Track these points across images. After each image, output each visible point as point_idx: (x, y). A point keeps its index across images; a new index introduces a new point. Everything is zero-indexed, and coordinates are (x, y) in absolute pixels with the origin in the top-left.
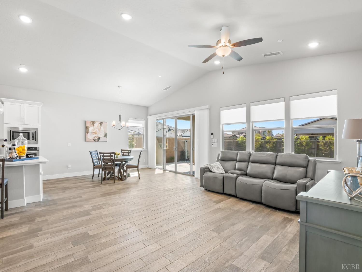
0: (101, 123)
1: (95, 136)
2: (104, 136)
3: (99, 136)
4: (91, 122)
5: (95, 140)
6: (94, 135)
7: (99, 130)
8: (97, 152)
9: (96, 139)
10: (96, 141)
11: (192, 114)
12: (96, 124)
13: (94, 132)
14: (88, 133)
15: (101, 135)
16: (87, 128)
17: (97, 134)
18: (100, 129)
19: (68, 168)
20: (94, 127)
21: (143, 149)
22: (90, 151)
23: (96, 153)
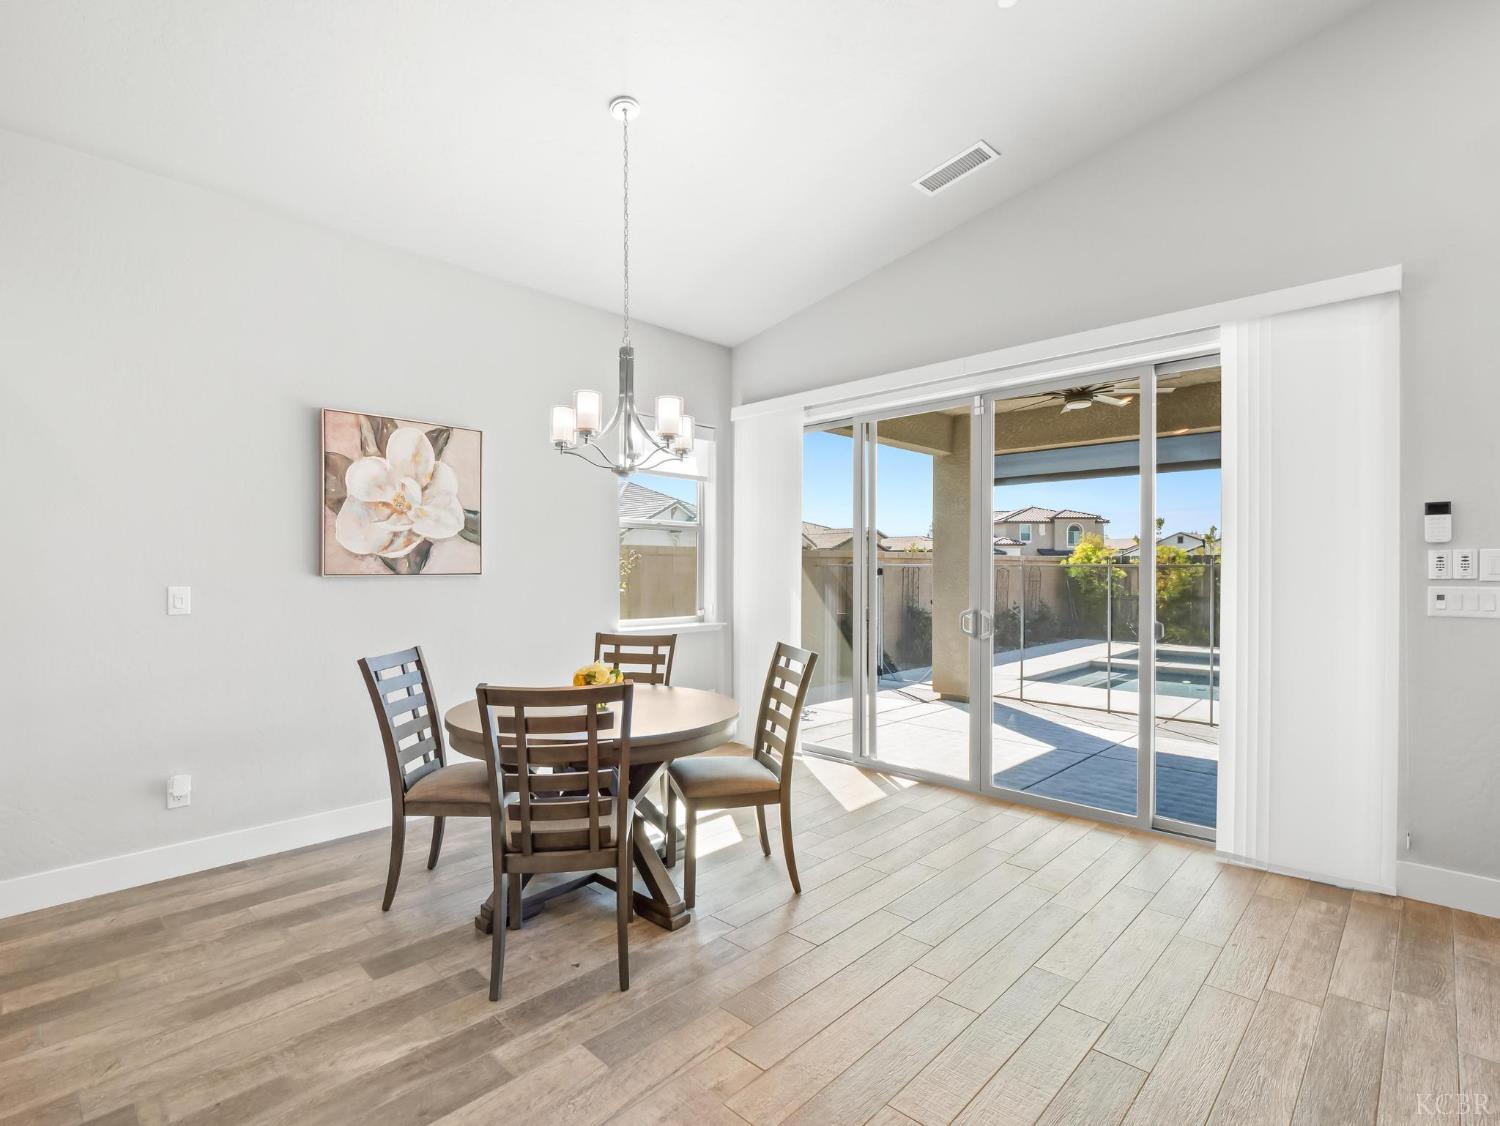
0: (439, 437)
1: (396, 534)
2: (461, 534)
3: (425, 531)
4: (363, 420)
5: (390, 565)
6: (389, 527)
7: (424, 489)
8: (419, 664)
9: (399, 552)
10: (404, 567)
11: (1158, 366)
12: (405, 442)
13: (385, 504)
14: (338, 504)
15: (441, 524)
16: (328, 469)
17: (411, 514)
18: (433, 476)
19: (172, 804)
20: (387, 463)
21: (702, 620)
22: (363, 664)
23: (412, 667)
